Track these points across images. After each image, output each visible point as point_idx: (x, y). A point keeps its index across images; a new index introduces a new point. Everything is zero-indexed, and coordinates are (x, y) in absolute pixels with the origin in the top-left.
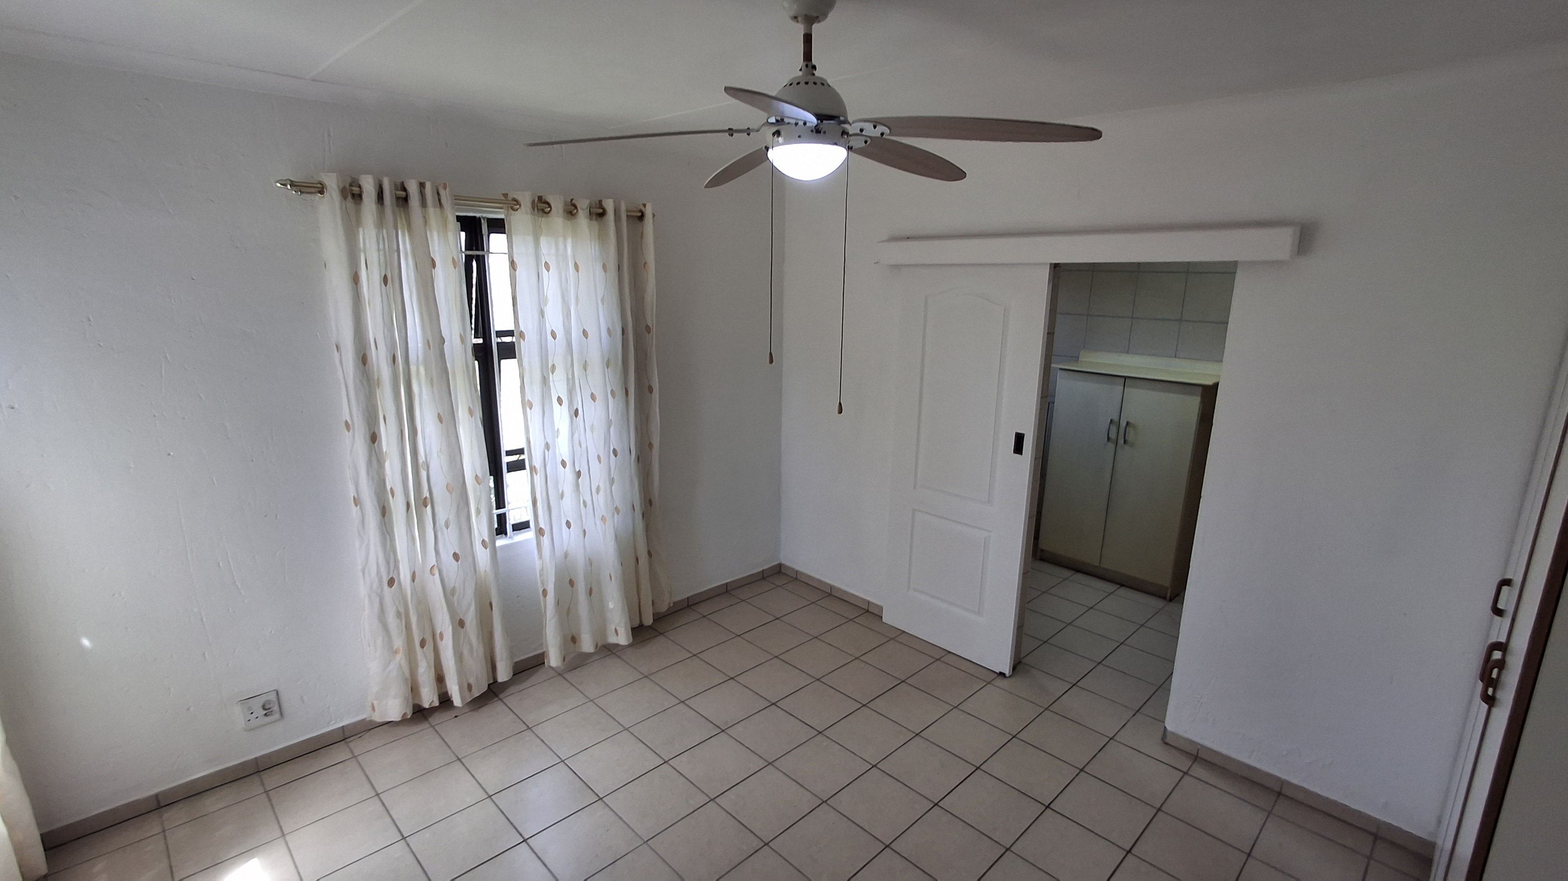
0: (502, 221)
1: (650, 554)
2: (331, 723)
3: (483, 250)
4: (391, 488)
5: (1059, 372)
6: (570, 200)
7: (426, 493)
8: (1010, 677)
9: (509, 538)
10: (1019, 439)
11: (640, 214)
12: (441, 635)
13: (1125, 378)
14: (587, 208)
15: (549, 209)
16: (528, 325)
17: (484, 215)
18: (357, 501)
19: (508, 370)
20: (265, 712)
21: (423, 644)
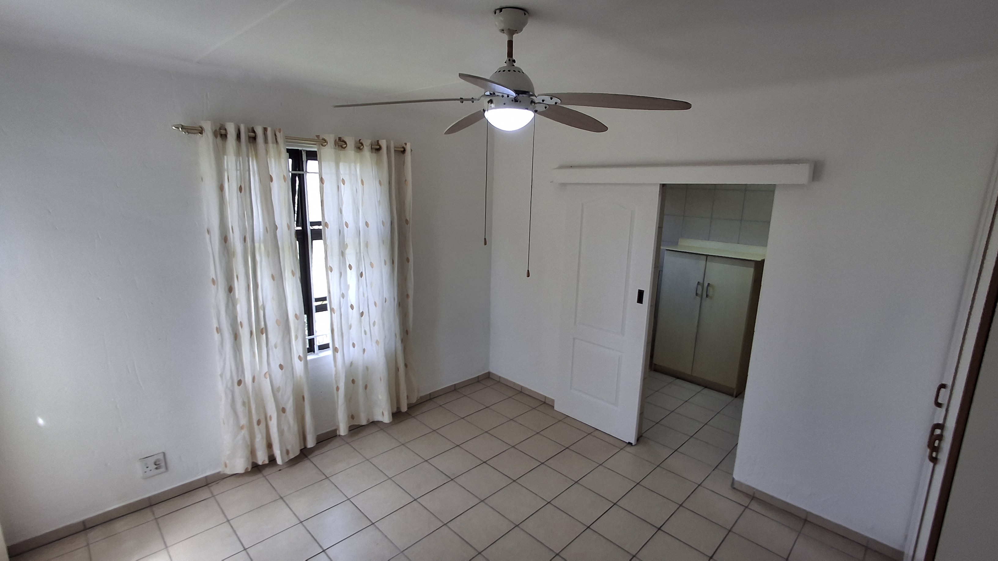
0: (315, 152)
1: (406, 365)
2: (199, 474)
3: (303, 171)
4: (241, 322)
5: (666, 252)
6: (358, 140)
7: (262, 325)
8: (635, 445)
9: (317, 354)
10: (641, 294)
11: (403, 149)
12: (270, 417)
13: (707, 255)
14: (370, 145)
15: (345, 146)
16: (331, 218)
17: (304, 149)
18: (219, 330)
19: (317, 248)
20: (156, 466)
21: (259, 423)
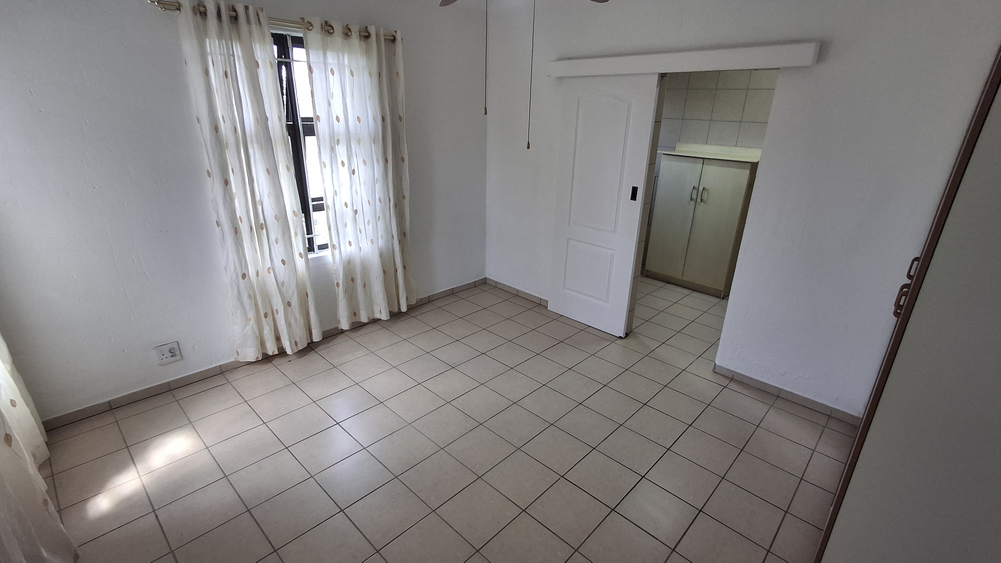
0: (301, 39)
1: (404, 267)
2: (213, 363)
3: (289, 58)
4: (240, 217)
5: (663, 156)
6: (346, 25)
7: (262, 221)
8: (625, 337)
9: (316, 254)
10: (635, 190)
11: (393, 38)
12: (277, 311)
13: (704, 158)
14: (358, 32)
15: (333, 31)
16: (322, 113)
17: (289, 33)
18: (218, 224)
19: (310, 143)
20: (171, 354)
21: (266, 315)
